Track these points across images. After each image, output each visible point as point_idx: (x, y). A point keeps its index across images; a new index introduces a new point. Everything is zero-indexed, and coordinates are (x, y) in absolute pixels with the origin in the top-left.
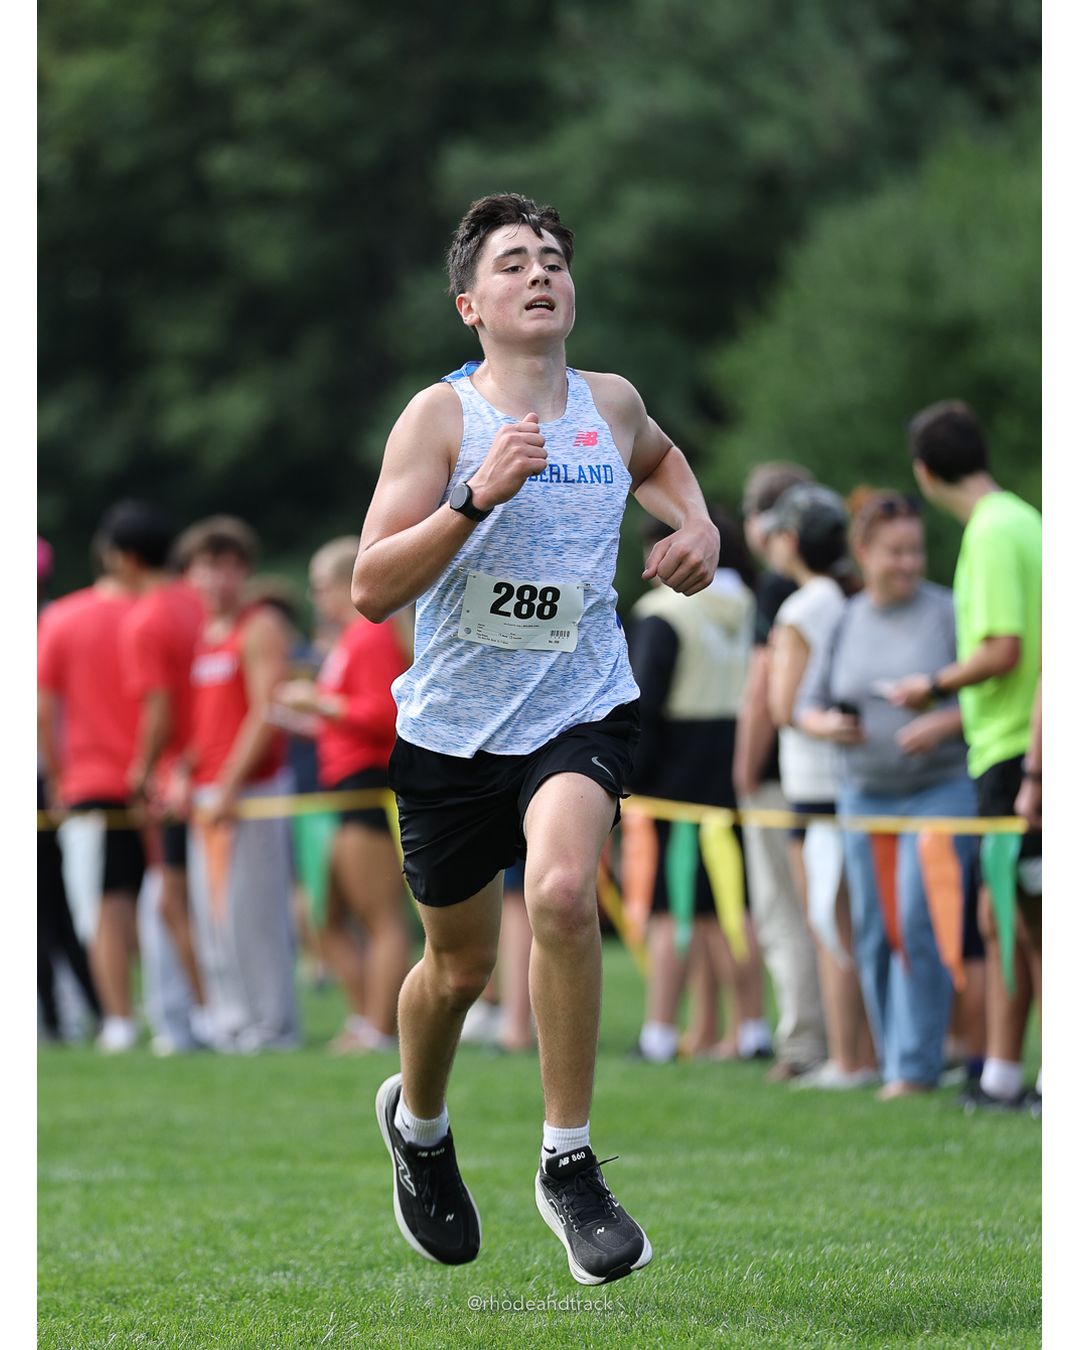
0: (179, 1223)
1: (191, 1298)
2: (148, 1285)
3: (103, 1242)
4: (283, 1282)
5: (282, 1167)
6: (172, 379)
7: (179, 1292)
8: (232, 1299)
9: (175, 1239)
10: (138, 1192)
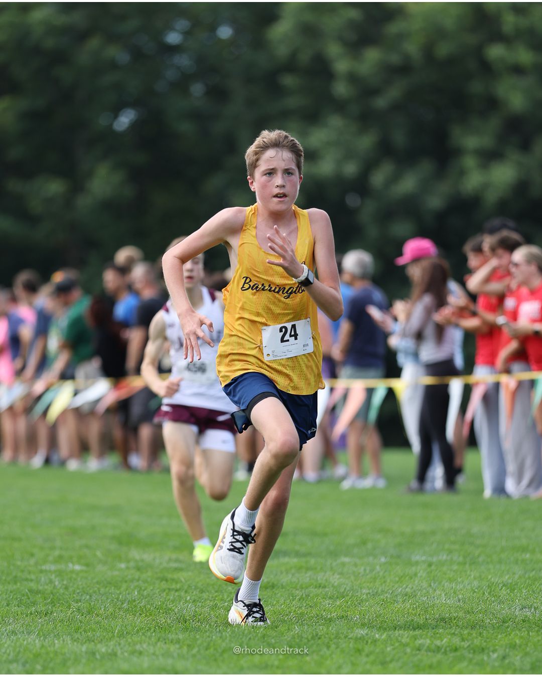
0: (476, 583)
1: (483, 621)
2: (461, 614)
3: (438, 592)
4: (529, 613)
5: (528, 556)
6: (470, 162)
7: (477, 618)
8: (504, 622)
9: (475, 592)
10: (455, 567)
